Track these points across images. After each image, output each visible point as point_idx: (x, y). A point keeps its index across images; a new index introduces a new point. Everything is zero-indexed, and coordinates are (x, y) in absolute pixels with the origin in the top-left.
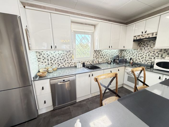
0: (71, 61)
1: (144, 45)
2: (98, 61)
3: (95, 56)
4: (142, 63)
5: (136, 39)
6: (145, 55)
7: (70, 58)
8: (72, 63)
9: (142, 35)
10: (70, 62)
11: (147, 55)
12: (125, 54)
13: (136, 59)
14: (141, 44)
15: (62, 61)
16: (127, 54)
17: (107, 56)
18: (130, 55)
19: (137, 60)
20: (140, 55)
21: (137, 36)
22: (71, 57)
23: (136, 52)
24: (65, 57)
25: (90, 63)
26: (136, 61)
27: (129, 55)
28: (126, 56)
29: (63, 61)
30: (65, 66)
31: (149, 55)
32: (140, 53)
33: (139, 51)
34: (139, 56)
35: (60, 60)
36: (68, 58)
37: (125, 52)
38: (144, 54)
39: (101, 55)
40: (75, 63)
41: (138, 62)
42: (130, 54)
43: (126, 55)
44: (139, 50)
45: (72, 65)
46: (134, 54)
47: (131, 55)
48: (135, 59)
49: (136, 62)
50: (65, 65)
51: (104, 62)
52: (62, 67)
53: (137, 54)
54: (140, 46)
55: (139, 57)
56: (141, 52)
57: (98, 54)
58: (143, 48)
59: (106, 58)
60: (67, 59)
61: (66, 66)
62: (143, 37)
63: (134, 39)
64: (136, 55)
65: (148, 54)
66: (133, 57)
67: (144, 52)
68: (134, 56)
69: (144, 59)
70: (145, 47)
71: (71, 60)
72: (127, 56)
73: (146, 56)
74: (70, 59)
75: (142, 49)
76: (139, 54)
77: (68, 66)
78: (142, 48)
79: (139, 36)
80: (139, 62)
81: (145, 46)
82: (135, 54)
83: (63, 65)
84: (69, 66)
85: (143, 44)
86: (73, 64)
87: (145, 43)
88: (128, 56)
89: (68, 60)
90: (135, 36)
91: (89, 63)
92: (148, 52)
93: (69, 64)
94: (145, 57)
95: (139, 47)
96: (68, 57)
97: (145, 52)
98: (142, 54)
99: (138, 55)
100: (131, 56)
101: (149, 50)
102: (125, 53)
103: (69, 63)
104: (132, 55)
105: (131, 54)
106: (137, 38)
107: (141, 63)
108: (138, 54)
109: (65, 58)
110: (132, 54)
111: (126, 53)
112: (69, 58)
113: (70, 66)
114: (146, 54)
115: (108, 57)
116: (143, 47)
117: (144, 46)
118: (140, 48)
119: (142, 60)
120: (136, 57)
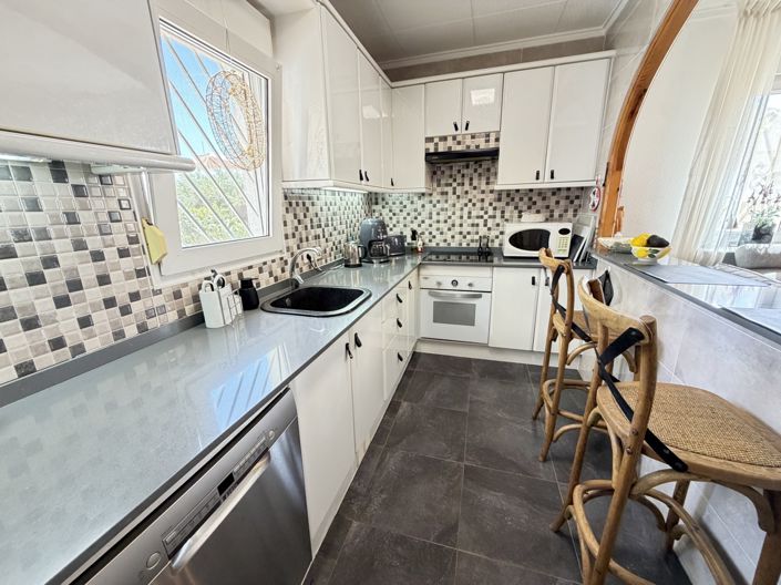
0: (135, 285)
1: (451, 176)
2: (309, 257)
3: (290, 230)
4: (453, 245)
5: (436, 149)
6: (458, 213)
7: (123, 253)
8: (158, 301)
9: (454, 138)
10: (135, 296)
11: (465, 217)
12: (384, 214)
13: (430, 233)
14: (443, 172)
15: (19, 295)
16: (394, 214)
17: (335, 229)
18: (405, 218)
19: (434, 237)
20: (442, 218)
21: (436, 140)
22: (133, 240)
23: (428, 206)
24: (62, 247)
25: (276, 279)
26: (430, 241)
27: (401, 220)
28: (391, 226)
30: (78, 349)
31: (470, 213)
32: (442, 210)
33: (439, 202)
34: (438, 222)
36: (98, 256)
37: (383, 207)
38: (454, 213)
39: (315, 223)
40: (177, 295)
41: (438, 244)
42: (405, 214)
43: (391, 218)
44: (436, 197)
45: (150, 314)
46: (420, 214)
47: (409, 218)
48: (427, 233)
49: (433, 244)
50: (74, 335)
51: (329, 262)
52: (47, 361)
53: (431, 213)
54: (439, 181)
55: (441, 225)
56: (446, 206)
57: (302, 217)
58: (450, 190)
59: (333, 238)
60: (88, 272)
61: (92, 346)
62: (459, 143)
63: (427, 149)
64: (431, 218)
65: (466, 210)
66: (419, 226)
67: (454, 205)
68: (423, 222)
69: (458, 229)
70: (455, 185)
71: (141, 273)
72: (394, 226)
73: (461, 217)
74: (128, 264)
75: (447, 193)
76: (438, 214)
77: (119, 334)
78: (446, 189)
79: (444, 139)
80: (442, 245)
81: (455, 180)
82: (425, 214)
83: (56, 344)
84: (131, 332)
85: (447, 173)
86: (162, 310)
87: (455, 172)
88: (398, 222)
89: (103, 280)
90: (429, 140)
91: (271, 274)
92: (466, 205)
93: (125, 311)
94: (458, 222)
95: (435, 185)
96: (94, 243)
97: (458, 206)
98: (450, 213)
99: (435, 217)
100: (412, 222)
101: (470, 196)
102: (387, 210)
103: (122, 299)
104: (416, 218)
105: (408, 214)
106: (436, 144)
107: (449, 244)
108: (434, 214)
109: (68, 257)
110: (413, 214)
111: (390, 211)
112: (111, 254)
113: (142, 328)
114: (462, 209)
115: (339, 233)
116: (451, 185)
117: (450, 181)
118: (439, 189)
119: (450, 234)
120: (431, 226)
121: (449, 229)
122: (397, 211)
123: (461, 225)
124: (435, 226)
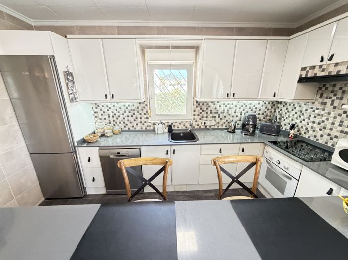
0: (146, 120)
1: (332, 92)
2: (205, 123)
3: (197, 113)
4: (320, 141)
5: (306, 75)
6: (331, 120)
7: (145, 114)
8: (149, 124)
9: (321, 67)
10: (145, 122)
11: (337, 123)
12: (283, 111)
13: (306, 128)
14: (327, 88)
15: (130, 118)
16: (288, 111)
17: (229, 115)
18: (293, 115)
19: (308, 132)
20: (317, 120)
21: (308, 69)
22: (147, 112)
23: (310, 111)
24: (136, 112)
25: (186, 127)
26: (305, 133)
27: (291, 115)
28: (285, 118)
29: (132, 119)
30: (135, 128)
31: (342, 122)
32: (319, 115)
33: (318, 109)
34: (314, 122)
35: (128, 116)
36: (140, 114)
37: (284, 106)
38: (327, 119)
39: (214, 111)
40: (154, 124)
41: (309, 137)
42: (294, 113)
43: (286, 113)
44: (317, 105)
45: (148, 126)
46: (303, 114)
47: (296, 116)
48: (304, 128)
49: (306, 136)
50: (135, 126)
51: (220, 127)
52: (132, 128)
53: (310, 116)
54: (322, 94)
55: (315, 125)
56: (322, 112)
57: (205, 109)
58: (329, 102)
59: (226, 118)
60: (139, 117)
61: (138, 128)
62: (323, 70)
63: (301, 75)
64: (309, 119)
65: (339, 119)
66: (301, 122)
67: (329, 114)
68: (304, 120)
69: (327, 131)
70: (334, 98)
71: (147, 118)
72: (287, 118)
73: (333, 124)
74: (145, 116)
75: (325, 104)
76: (315, 117)
77: (142, 128)
78: (326, 100)
79: (313, 68)
80: (312, 139)
81: (335, 95)
82: (306, 115)
83: (133, 126)
84: (144, 128)
85: (330, 89)
86: (150, 126)
87: (337, 88)
88: (289, 117)
89: (141, 118)
90: (303, 69)
91: (184, 125)
92: (340, 115)
93: (143, 124)
94: (329, 126)
95: (318, 96)
96: (140, 112)
97: (333, 114)
98: (324, 118)
99: (312, 119)
100: (297, 118)
102: (285, 108)
103: (143, 122)
104: (300, 117)
105: (296, 113)
107: (317, 140)
108: (313, 116)
109: (136, 114)
110: (299, 114)
111: (287, 109)
112: (143, 114)
113: (146, 128)
114: (335, 118)
115: (233, 117)
116: (330, 98)
117: (331, 95)
118: (320, 100)
119: (320, 133)
120: (308, 123)
121: (321, 130)
122: (290, 110)
123: (331, 129)
124: (311, 124)
